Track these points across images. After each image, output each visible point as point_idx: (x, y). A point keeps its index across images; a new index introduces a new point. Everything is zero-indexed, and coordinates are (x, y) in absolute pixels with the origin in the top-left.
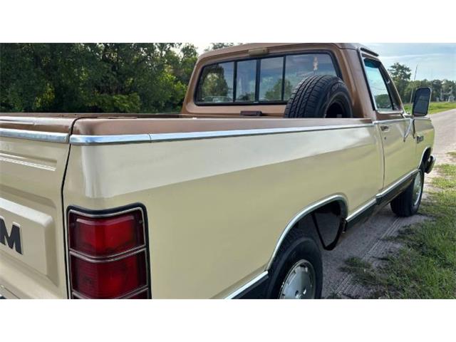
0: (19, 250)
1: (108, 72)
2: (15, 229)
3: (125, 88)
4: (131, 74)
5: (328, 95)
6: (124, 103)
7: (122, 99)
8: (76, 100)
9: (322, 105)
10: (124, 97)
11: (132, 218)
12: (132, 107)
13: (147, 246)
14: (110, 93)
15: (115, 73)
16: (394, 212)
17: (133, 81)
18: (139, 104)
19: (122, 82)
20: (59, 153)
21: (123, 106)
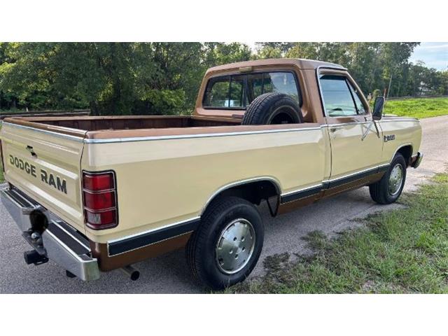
0: (66, 192)
1: (158, 70)
2: (64, 182)
3: (174, 83)
4: (177, 71)
5: (271, 108)
6: (171, 97)
7: (170, 94)
8: (131, 95)
9: (265, 115)
10: (171, 92)
11: (108, 176)
12: (178, 101)
13: (116, 189)
14: (160, 89)
15: (163, 71)
16: (374, 200)
17: (180, 77)
18: (185, 99)
19: (171, 79)
20: (80, 147)
21: (170, 101)
